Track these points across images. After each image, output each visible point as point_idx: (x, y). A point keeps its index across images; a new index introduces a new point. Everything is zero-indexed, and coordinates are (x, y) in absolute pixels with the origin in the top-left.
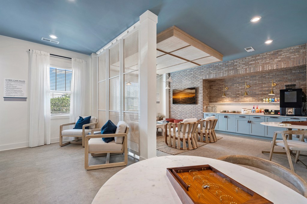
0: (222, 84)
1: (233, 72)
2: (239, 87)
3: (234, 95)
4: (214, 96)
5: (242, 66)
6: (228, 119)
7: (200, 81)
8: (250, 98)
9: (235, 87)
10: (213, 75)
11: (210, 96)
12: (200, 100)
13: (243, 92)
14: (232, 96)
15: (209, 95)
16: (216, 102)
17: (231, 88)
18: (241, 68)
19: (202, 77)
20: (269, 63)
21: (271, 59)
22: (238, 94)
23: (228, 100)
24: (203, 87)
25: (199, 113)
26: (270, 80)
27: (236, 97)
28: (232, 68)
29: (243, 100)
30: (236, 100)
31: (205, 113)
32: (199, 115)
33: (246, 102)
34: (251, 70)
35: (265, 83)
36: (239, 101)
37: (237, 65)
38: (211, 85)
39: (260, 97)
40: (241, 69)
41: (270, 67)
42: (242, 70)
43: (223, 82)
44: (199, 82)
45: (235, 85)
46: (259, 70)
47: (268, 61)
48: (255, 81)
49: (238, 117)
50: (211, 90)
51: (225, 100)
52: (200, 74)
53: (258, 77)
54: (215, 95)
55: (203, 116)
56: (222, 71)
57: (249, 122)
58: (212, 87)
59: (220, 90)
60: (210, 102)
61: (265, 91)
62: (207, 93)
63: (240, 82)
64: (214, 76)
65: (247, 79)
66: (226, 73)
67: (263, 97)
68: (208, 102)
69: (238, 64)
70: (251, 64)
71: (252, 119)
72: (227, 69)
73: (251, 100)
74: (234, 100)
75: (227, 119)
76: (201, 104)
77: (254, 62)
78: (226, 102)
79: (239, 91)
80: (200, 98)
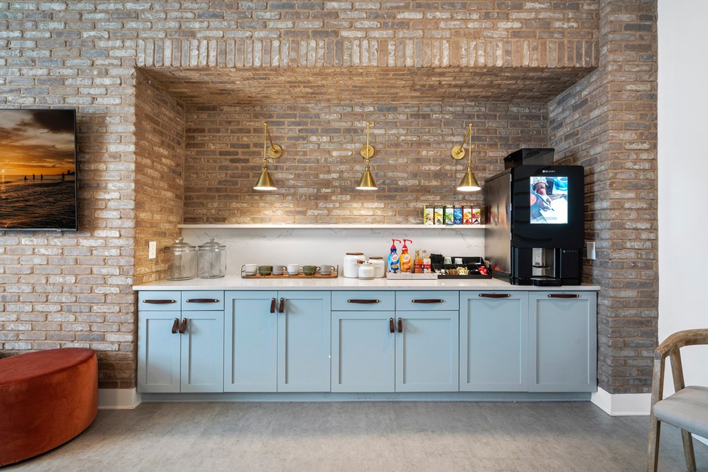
0: (253, 124)
1: (321, 52)
2: (329, 152)
3: (307, 186)
4: (210, 189)
5: (367, 24)
6: (290, 316)
7: (114, 72)
8: (376, 205)
9: (311, 146)
10: (203, 49)
11: (187, 189)
12: (111, 204)
13: (345, 175)
14: (301, 191)
15: (180, 182)
16: (223, 220)
17: (296, 153)
18: (360, 34)
19: (131, 52)
20: (476, 35)
21: (487, 16)
22: (327, 184)
23: (279, 213)
24: (133, 119)
25: (107, 290)
26: (446, 131)
27: (318, 197)
28: (317, 24)
29: (347, 213)
30: (316, 212)
31: (150, 290)
32: (104, 309)
33: (360, 222)
34: (404, 56)
35: (429, 144)
36: (328, 218)
37: (342, 16)
38: (193, 125)
39: (410, 201)
40: (360, 39)
41: (481, 52)
42: (365, 43)
43: (256, 116)
44: (107, 81)
45: (314, 138)
46: (440, 60)
47: (476, 25)
48: (394, 131)
49: (341, 302)
50: (193, 152)
51: (268, 213)
52: (113, 25)
53: (403, 113)
54: (215, 184)
55: (136, 313)
56: (262, 34)
57: (397, 327)
58: (199, 138)
59: (240, 156)
60: (187, 220)
61: (428, 175)
62: (169, 167)
63: (336, 125)
64: (213, 54)
65: (363, 116)
66: (285, 49)
67: (423, 201)
68: (172, 218)
69: (345, 10)
70: (404, 24)
71: (407, 310)
72: (290, 24)
73: (379, 213)
74: (310, 213)
75: (282, 316)
76: (119, 229)
77: (419, 16)
78: (270, 220)
79: (332, 168)
80: (110, 186)
